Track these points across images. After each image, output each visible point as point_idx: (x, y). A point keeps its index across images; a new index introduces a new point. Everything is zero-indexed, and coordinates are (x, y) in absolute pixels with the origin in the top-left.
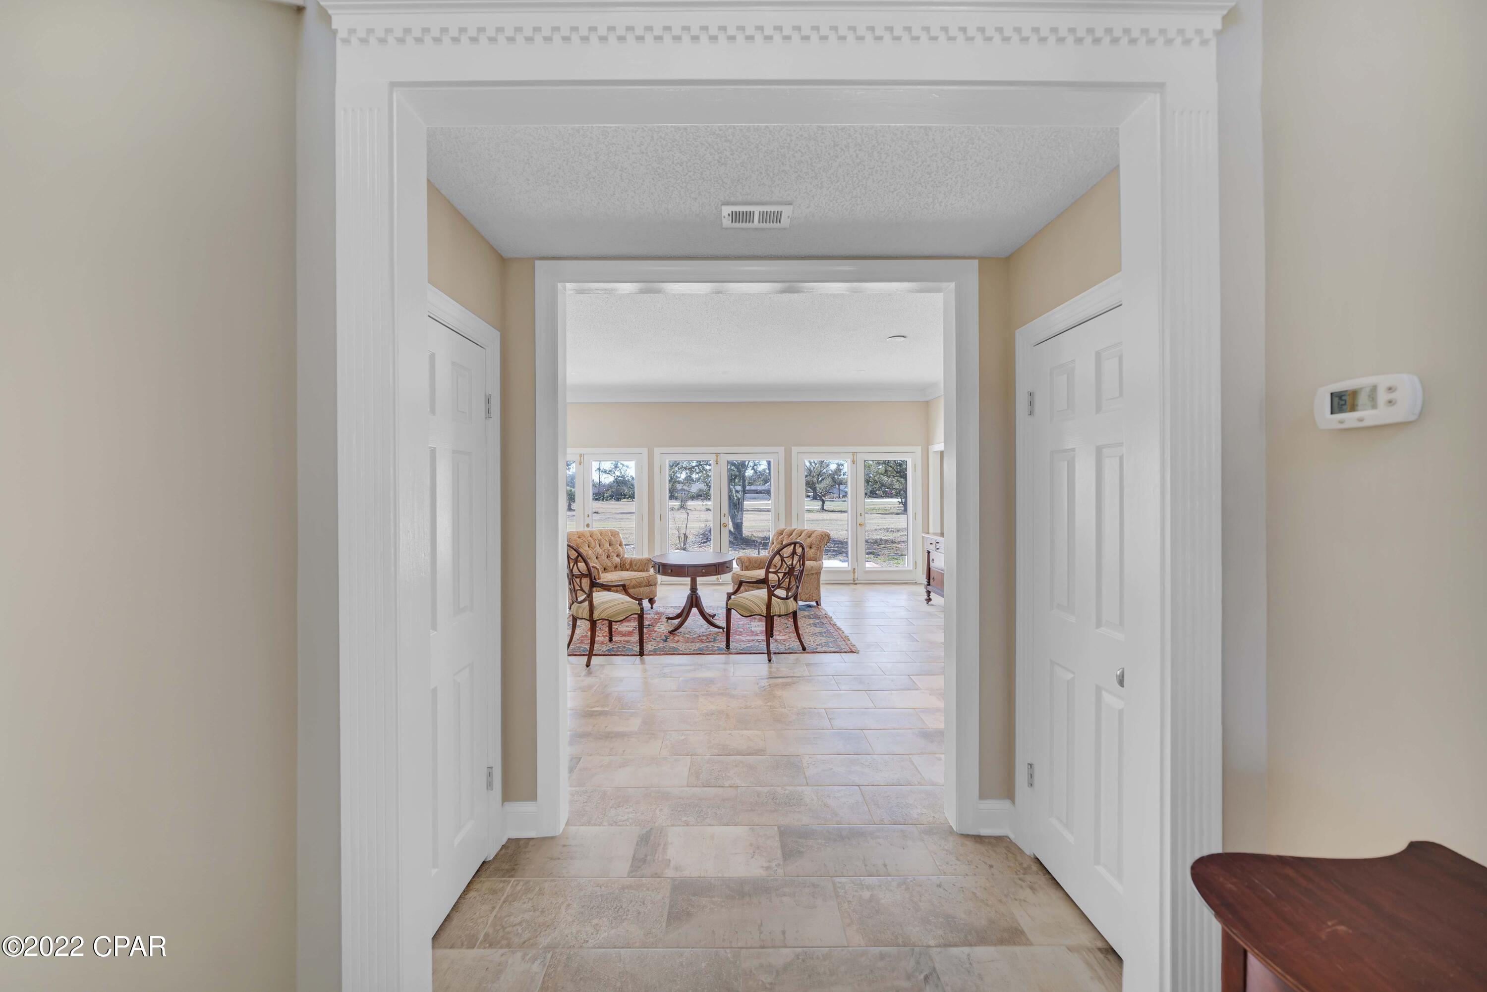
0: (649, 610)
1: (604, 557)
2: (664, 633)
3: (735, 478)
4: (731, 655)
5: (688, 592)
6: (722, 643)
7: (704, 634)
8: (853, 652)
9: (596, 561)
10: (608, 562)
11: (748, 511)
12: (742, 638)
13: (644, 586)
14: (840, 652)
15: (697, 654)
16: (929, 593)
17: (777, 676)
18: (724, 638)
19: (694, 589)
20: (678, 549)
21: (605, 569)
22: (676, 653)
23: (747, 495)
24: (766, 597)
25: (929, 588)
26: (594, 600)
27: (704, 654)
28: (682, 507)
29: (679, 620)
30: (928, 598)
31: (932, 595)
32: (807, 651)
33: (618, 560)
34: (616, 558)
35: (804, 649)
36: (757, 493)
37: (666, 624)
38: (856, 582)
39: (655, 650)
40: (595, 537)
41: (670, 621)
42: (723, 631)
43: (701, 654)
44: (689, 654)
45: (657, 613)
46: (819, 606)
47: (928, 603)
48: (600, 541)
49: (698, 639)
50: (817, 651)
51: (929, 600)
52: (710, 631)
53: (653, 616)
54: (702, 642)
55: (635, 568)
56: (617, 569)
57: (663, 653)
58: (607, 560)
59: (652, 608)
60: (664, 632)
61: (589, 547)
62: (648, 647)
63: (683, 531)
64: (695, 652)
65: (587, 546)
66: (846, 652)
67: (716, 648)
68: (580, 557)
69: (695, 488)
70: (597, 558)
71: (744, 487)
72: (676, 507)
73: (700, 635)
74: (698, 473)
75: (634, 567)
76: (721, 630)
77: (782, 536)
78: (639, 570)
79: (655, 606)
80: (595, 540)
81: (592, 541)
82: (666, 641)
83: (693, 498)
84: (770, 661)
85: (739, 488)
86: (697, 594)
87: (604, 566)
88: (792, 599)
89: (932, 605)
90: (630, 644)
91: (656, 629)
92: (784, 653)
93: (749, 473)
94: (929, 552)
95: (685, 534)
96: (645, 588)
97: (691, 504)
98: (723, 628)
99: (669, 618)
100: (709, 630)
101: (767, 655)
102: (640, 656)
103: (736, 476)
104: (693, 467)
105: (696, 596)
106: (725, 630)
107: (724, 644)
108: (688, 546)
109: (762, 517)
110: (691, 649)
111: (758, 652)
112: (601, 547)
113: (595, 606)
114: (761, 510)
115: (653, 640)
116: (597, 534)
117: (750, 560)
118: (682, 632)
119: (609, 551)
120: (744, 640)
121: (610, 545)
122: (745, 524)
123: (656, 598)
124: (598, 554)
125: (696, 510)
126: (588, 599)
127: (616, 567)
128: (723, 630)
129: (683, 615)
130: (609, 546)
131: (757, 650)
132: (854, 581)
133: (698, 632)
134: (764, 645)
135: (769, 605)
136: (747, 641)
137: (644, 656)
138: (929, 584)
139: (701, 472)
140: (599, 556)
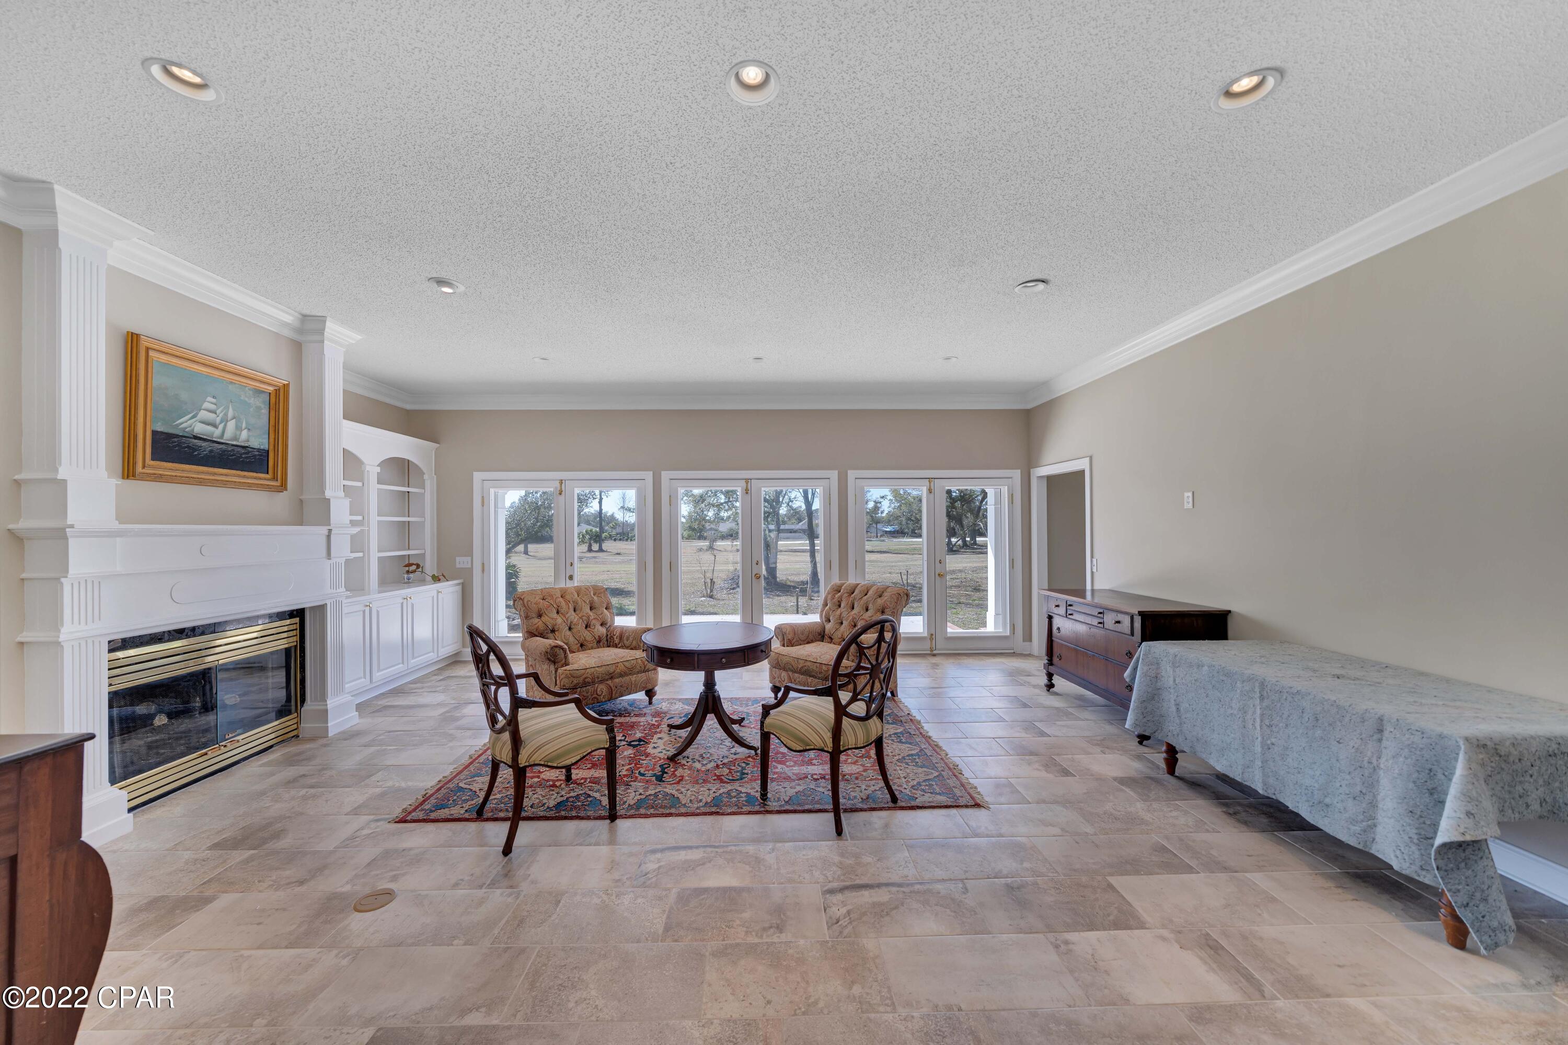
0: (646, 707)
1: (580, 627)
2: (660, 759)
3: (768, 516)
4: (769, 816)
5: (701, 688)
6: (754, 784)
7: (726, 761)
8: (977, 805)
9: (568, 633)
10: (587, 635)
11: (781, 551)
12: (786, 769)
13: (638, 673)
14: (957, 807)
15: (711, 814)
16: (1050, 676)
17: (858, 882)
18: (757, 772)
19: (710, 684)
20: (704, 597)
21: (582, 645)
22: (673, 811)
23: (781, 535)
24: (831, 715)
25: (1052, 669)
26: (521, 727)
27: (723, 814)
28: (711, 548)
29: (689, 729)
30: (1049, 683)
31: (1056, 680)
32: (900, 804)
33: (602, 631)
34: (600, 628)
35: (894, 799)
36: (791, 532)
37: (666, 737)
38: (935, 652)
39: (639, 804)
40: (568, 597)
41: (673, 731)
42: (756, 754)
43: (717, 813)
44: (698, 815)
45: (657, 714)
46: (896, 698)
47: (1048, 691)
48: (575, 602)
49: (715, 775)
50: (918, 802)
51: (1050, 686)
52: (735, 754)
53: (649, 718)
54: (722, 781)
55: (627, 643)
56: (601, 644)
57: (652, 811)
58: (586, 632)
59: (650, 703)
60: (661, 755)
61: (558, 613)
62: (628, 796)
63: (709, 575)
64: (708, 810)
65: (555, 611)
66: (967, 806)
67: (743, 798)
68: (492, 654)
69: (724, 528)
70: (570, 629)
71: (778, 525)
72: (705, 548)
73: (719, 763)
74: (727, 511)
75: (625, 642)
76: (753, 752)
77: (839, 594)
78: (632, 646)
79: (654, 699)
80: (567, 602)
81: (563, 604)
82: (661, 780)
83: (723, 537)
84: (839, 831)
85: (772, 527)
86: (715, 692)
87: (581, 640)
88: (875, 718)
89: (1056, 694)
90: (599, 787)
91: (650, 750)
92: (862, 810)
93: (783, 510)
94: (1050, 618)
95: (711, 580)
96: (640, 675)
97: (720, 544)
98: (755, 749)
99: (671, 727)
100: (733, 750)
101: (832, 814)
102: (608, 821)
103: (769, 513)
104: (722, 504)
105: (714, 696)
106: (759, 752)
107: (757, 785)
108: (715, 592)
109: (798, 559)
110: (701, 801)
111: (818, 807)
112: (577, 612)
113: (522, 739)
114: (795, 551)
115: (640, 777)
116: (572, 593)
117: (794, 628)
118: (691, 757)
119: (588, 617)
120: (790, 774)
121: (591, 609)
122: (779, 566)
123: (656, 688)
124: (571, 622)
125: (726, 551)
126: (508, 728)
127: (599, 642)
128: (756, 751)
129: (695, 722)
130: (588, 610)
131: (813, 802)
132: (932, 650)
133: (715, 757)
134: (825, 788)
135: (837, 732)
136: (794, 777)
137: (618, 821)
138: (1051, 663)
139: (730, 509)
140: (572, 627)
